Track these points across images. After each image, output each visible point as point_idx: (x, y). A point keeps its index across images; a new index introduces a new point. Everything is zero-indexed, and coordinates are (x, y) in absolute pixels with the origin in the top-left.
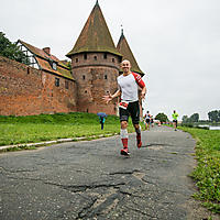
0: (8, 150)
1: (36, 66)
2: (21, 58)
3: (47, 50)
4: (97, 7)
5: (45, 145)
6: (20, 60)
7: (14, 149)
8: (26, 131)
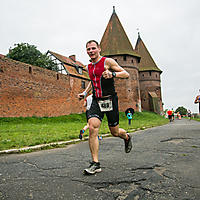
0: (42, 149)
1: (64, 72)
2: (51, 67)
3: (73, 57)
4: (114, 16)
5: (74, 143)
7: (47, 148)
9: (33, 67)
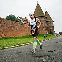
1: (23, 23)
2: (19, 21)
3: (26, 18)
4: (38, 4)
5: (27, 44)
6: (19, 22)
7: (19, 46)
8: (22, 41)
9: (14, 22)
